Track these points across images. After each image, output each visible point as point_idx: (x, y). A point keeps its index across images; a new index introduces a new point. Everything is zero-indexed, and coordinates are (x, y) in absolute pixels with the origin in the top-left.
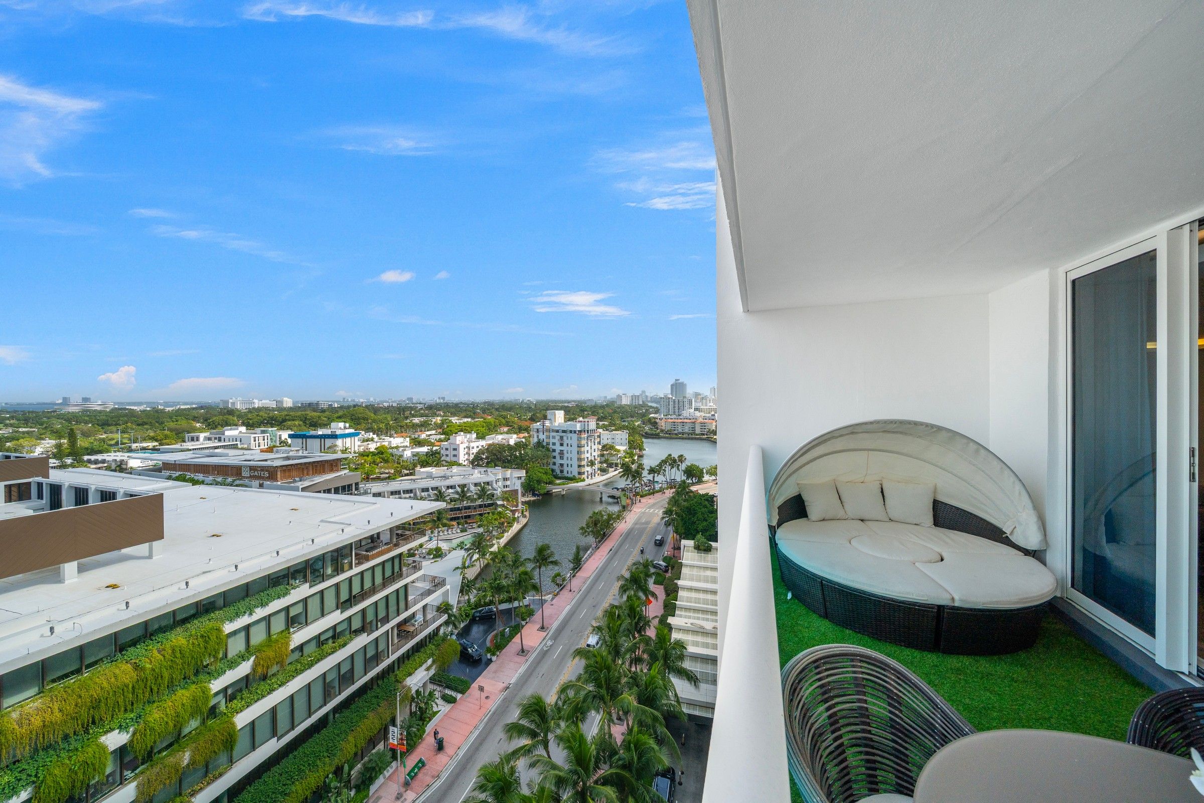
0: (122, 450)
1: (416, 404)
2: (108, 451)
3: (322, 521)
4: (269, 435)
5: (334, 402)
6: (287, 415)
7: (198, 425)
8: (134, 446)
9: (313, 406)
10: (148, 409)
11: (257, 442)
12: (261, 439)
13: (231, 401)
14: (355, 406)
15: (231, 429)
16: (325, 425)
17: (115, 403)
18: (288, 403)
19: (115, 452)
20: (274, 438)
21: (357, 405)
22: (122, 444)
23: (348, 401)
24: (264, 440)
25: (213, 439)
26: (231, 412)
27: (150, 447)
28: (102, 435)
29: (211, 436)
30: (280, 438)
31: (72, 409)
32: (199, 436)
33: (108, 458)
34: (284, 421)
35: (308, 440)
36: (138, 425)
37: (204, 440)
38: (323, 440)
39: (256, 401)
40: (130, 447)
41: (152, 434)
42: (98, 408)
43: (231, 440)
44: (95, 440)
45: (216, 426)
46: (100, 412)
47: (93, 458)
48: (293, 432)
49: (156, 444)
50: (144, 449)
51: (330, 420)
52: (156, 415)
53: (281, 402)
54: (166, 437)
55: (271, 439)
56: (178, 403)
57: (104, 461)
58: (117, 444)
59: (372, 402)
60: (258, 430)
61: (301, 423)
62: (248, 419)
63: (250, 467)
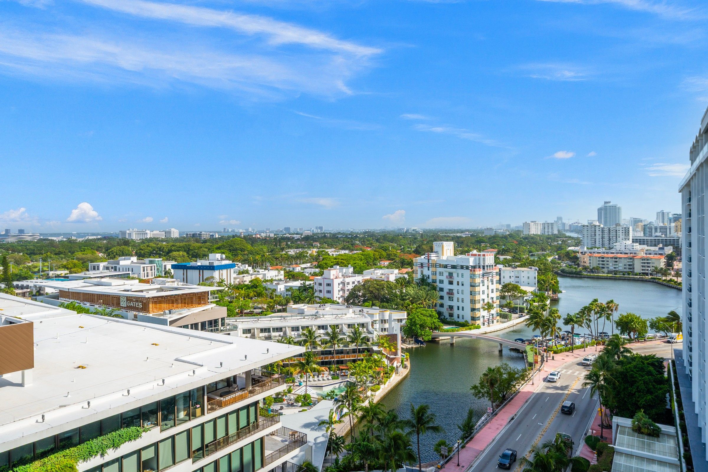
0: (42, 277)
1: (293, 234)
2: (31, 278)
3: (176, 360)
4: (155, 265)
5: (215, 232)
6: (173, 246)
7: (101, 255)
8: (51, 273)
9: (196, 237)
10: (65, 239)
11: (146, 272)
12: (149, 268)
13: (128, 232)
14: (234, 237)
15: (124, 259)
16: (205, 256)
17: (41, 235)
18: (175, 234)
19: (37, 278)
20: (160, 269)
21: (236, 236)
22: (43, 271)
23: (228, 232)
24: (151, 270)
25: (110, 268)
26: (126, 243)
27: (63, 275)
28: (29, 263)
29: (109, 265)
30: (165, 268)
31: (11, 240)
32: (99, 265)
33: (31, 284)
34: (170, 251)
35: (188, 270)
36: (56, 254)
37: (103, 270)
38: (201, 271)
39: (148, 232)
40: (48, 274)
41: (65, 262)
42: (29, 239)
43: (124, 269)
44: (24, 267)
45: (114, 256)
46: (30, 242)
47: (20, 283)
48: (176, 263)
49: (67, 272)
50: (58, 276)
51: (211, 250)
52: (70, 245)
53: (170, 232)
54: (75, 266)
55: (158, 269)
56: (88, 234)
57: (27, 287)
58: (39, 271)
59: (251, 232)
60: (147, 260)
61: (185, 254)
62: (141, 249)
63: (127, 297)
